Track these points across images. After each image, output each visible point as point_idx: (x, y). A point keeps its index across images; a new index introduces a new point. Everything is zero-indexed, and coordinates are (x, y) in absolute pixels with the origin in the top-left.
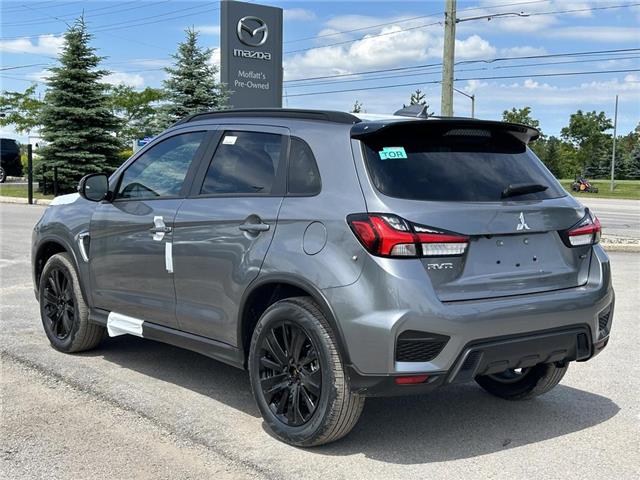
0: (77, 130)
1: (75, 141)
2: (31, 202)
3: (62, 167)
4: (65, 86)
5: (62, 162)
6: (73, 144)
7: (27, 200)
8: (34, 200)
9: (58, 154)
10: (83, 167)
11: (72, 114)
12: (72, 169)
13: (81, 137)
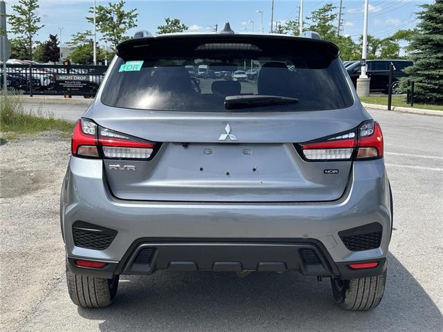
0: (435, 53)
1: (432, 61)
2: (389, 109)
3: (421, 82)
4: (431, 18)
5: (421, 78)
6: (430, 64)
7: (386, 107)
8: (392, 107)
9: (419, 72)
10: (437, 82)
11: (432, 40)
12: (428, 84)
13: (438, 58)
